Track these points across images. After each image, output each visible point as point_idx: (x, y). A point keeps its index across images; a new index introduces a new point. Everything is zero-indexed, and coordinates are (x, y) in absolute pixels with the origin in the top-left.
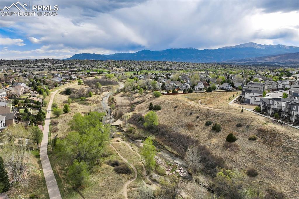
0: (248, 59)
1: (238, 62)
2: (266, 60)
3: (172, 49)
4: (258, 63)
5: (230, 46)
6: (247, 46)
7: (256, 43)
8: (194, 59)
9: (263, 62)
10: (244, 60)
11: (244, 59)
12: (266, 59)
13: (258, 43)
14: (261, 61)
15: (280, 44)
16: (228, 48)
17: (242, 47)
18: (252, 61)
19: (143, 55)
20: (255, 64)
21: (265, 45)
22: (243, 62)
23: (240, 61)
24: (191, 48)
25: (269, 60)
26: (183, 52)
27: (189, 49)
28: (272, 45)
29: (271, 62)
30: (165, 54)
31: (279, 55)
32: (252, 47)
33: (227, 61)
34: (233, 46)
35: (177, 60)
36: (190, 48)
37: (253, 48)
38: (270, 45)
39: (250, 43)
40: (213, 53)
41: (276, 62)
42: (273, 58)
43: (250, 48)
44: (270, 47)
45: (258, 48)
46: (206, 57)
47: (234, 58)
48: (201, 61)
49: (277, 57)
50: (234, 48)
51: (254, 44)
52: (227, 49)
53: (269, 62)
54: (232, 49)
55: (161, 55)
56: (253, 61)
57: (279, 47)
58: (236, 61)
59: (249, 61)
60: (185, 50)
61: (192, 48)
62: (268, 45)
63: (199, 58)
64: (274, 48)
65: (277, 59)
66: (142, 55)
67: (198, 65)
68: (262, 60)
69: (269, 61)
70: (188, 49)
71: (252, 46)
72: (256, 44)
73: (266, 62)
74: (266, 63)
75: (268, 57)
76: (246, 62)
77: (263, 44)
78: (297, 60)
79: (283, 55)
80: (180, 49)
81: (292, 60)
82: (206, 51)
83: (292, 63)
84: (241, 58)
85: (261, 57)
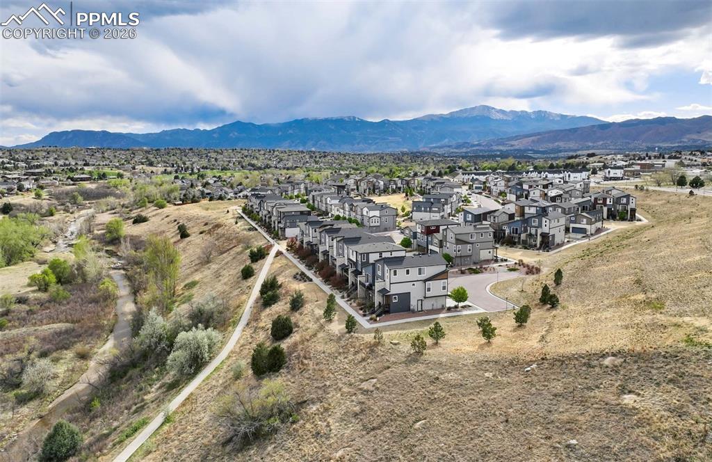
0: (477, 143)
1: (455, 150)
2: (512, 146)
3: (307, 119)
4: (494, 151)
5: (439, 113)
6: (475, 113)
8: (358, 144)
9: (505, 148)
10: (466, 145)
11: (467, 143)
12: (513, 143)
13: (498, 108)
14: (501, 148)
15: (543, 110)
16: (435, 119)
17: (465, 115)
18: (482, 148)
19: (236, 133)
21: (512, 112)
22: (464, 150)
23: (458, 147)
24: (352, 118)
25: (518, 144)
26: (333, 128)
27: (347, 119)
28: (526, 112)
29: (522, 148)
30: (291, 131)
31: (539, 134)
32: (485, 115)
33: (431, 148)
35: (318, 146)
36: (349, 117)
37: (487, 119)
38: (522, 111)
39: (481, 106)
40: (401, 130)
41: (530, 148)
42: (525, 140)
43: (480, 117)
45: (498, 118)
46: (384, 139)
47: (446, 140)
48: (373, 147)
49: (534, 138)
51: (488, 108)
52: (432, 119)
53: (516, 150)
54: (441, 117)
55: (280, 133)
56: (486, 148)
57: (541, 116)
58: (449, 146)
59: (477, 148)
60: (340, 123)
61: (354, 118)
62: (517, 110)
63: (370, 142)
64: (531, 119)
65: (533, 141)
66: (231, 135)
68: (503, 144)
69: (517, 147)
70: (345, 120)
71: (486, 113)
72: (493, 108)
73: (512, 148)
74: (511, 150)
75: (517, 138)
77: (508, 110)
78: (572, 145)
79: (545, 133)
80: (326, 121)
81: (562, 144)
82: (385, 124)
83: (560, 151)
84: (460, 141)
85: (502, 139)
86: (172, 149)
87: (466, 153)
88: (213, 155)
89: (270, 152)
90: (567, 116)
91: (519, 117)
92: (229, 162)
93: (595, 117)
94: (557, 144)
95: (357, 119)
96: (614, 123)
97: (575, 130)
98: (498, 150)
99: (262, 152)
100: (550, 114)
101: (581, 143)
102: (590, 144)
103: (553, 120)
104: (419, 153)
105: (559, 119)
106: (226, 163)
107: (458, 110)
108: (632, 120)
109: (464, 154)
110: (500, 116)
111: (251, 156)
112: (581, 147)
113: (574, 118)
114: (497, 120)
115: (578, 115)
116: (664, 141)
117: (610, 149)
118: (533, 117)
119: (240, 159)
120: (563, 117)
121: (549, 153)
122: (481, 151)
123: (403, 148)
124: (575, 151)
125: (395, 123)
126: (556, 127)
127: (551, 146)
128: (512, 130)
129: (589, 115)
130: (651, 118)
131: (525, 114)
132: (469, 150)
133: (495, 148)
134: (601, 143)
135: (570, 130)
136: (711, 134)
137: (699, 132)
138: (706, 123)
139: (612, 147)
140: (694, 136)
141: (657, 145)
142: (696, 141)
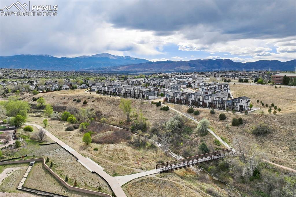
0: (104, 68)
1: (96, 71)
2: (119, 69)
3: (24, 55)
4: (112, 71)
5: (88, 55)
6: (103, 56)
8: (51, 67)
9: (116, 70)
10: (100, 69)
12: (119, 68)
13: (112, 54)
14: (115, 70)
15: (128, 56)
17: (99, 57)
18: (107, 70)
20: (110, 72)
21: (117, 56)
22: (99, 71)
23: (97, 69)
24: (47, 55)
25: (121, 69)
26: (38, 59)
27: (45, 56)
29: (123, 70)
30: (15, 60)
31: (128, 65)
32: (107, 57)
33: (86, 70)
34: (90, 55)
36: (46, 55)
37: (108, 58)
38: (121, 56)
40: (71, 61)
41: (126, 70)
42: (124, 67)
43: (105, 58)
45: (112, 58)
46: (64, 65)
47: (91, 67)
48: (59, 69)
49: (127, 66)
51: (108, 54)
52: (85, 58)
53: (120, 71)
54: (89, 58)
55: (9, 61)
56: (109, 70)
57: (128, 58)
58: (93, 69)
59: (105, 70)
60: (41, 57)
61: (48, 55)
62: (119, 56)
63: (57, 66)
64: (125, 59)
65: (126, 68)
67: (57, 72)
69: (120, 70)
70: (44, 57)
71: (107, 56)
72: (110, 54)
75: (121, 66)
76: (102, 71)
77: (116, 55)
78: (140, 70)
79: (131, 65)
81: (137, 69)
82: (64, 58)
83: (137, 72)
84: (98, 67)
85: (114, 67)
90: (137, 59)
91: (120, 58)
93: (146, 59)
94: (135, 69)
95: (50, 56)
96: (154, 62)
97: (141, 64)
100: (131, 58)
102: (147, 69)
105: (134, 59)
107: (96, 54)
108: (159, 61)
110: (113, 58)
112: (143, 70)
113: (139, 60)
114: (111, 59)
115: (141, 59)
116: (170, 69)
118: (125, 58)
121: (133, 73)
123: (74, 69)
124: (142, 72)
125: (68, 59)
126: (134, 63)
127: (133, 70)
128: (117, 63)
129: (145, 59)
130: (165, 61)
133: (112, 70)
134: (150, 69)
135: (139, 64)
136: (183, 67)
137: (180, 66)
138: (181, 63)
139: (154, 71)
140: (178, 67)
141: (168, 70)
142: (179, 69)
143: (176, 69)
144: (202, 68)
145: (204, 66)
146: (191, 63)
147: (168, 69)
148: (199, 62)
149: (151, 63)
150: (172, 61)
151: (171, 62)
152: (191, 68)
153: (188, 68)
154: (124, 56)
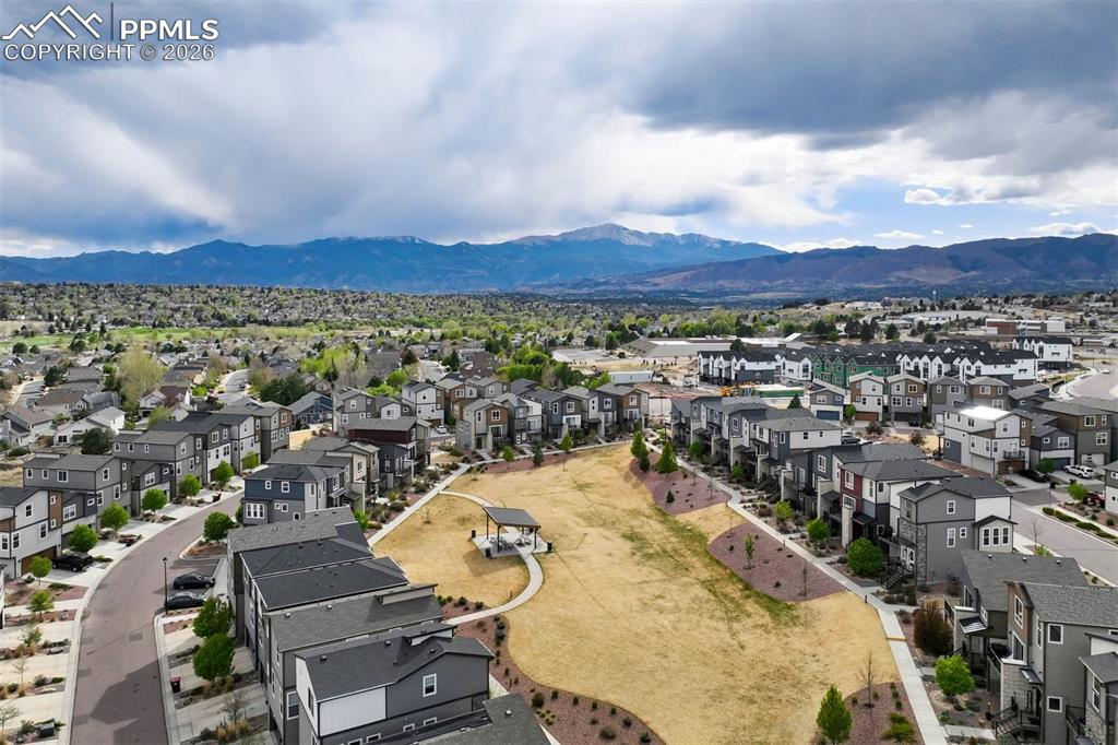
0: (601, 280)
1: (571, 290)
2: (656, 285)
3: (337, 239)
4: (630, 292)
6: (598, 235)
7: (625, 226)
8: (419, 279)
9: (644, 289)
10: (588, 283)
11: (588, 280)
12: (656, 280)
13: (632, 227)
14: (639, 288)
15: (695, 233)
16: (538, 242)
17: (584, 238)
18: (612, 288)
19: (214, 260)
20: (620, 297)
21: (652, 234)
22: (585, 291)
23: (575, 286)
24: (409, 239)
25: (665, 283)
26: (378, 254)
27: (400, 240)
28: (672, 235)
29: (671, 288)
30: (308, 258)
31: (693, 267)
32: (613, 238)
33: (535, 288)
34: (553, 234)
35: (353, 281)
36: (405, 238)
37: (618, 244)
38: (666, 234)
39: (606, 225)
40: (486, 257)
42: (674, 277)
43: (605, 244)
44: (665, 241)
45: (632, 243)
46: (461, 272)
47: (557, 276)
48: (444, 285)
49: (685, 273)
50: (559, 240)
51: (618, 229)
52: (534, 244)
53: (661, 291)
54: (551, 244)
55: (290, 261)
56: (618, 288)
57: (694, 241)
58: (562, 285)
60: (388, 246)
61: (413, 239)
62: (660, 233)
63: (439, 276)
64: (680, 245)
65: (685, 279)
66: (206, 262)
68: (643, 283)
69: (663, 287)
70: (398, 242)
71: (615, 236)
72: (626, 229)
73: (657, 288)
74: (656, 292)
75: (663, 272)
77: (646, 231)
78: (741, 284)
79: (703, 266)
80: (368, 241)
81: (727, 284)
82: (463, 248)
83: (726, 294)
84: (579, 277)
85: (639, 274)
86: (72, 286)
87: (588, 295)
88: (151, 297)
89: (262, 291)
90: (729, 242)
91: (663, 242)
92: (177, 310)
93: (768, 244)
94: (719, 282)
95: (417, 241)
96: (795, 253)
97: (743, 263)
98: (635, 292)
99: (248, 292)
100: (706, 239)
101: (753, 281)
102: (766, 284)
103: (710, 248)
104: (518, 294)
105: (718, 246)
106: (169, 312)
107: (574, 230)
108: (819, 249)
109: (585, 297)
110: (634, 241)
111: (223, 299)
112: (753, 287)
113: (739, 246)
114: (630, 246)
115: (745, 242)
116: (865, 280)
117: (794, 291)
118: (681, 242)
119: (201, 304)
120: (724, 243)
121: (711, 297)
122: (611, 292)
123: (494, 286)
124: (747, 293)
125: (478, 248)
126: (717, 258)
127: (711, 285)
128: (651, 261)
129: (761, 243)
130: (843, 247)
131: (670, 238)
132: (592, 291)
133: (632, 288)
134: (780, 282)
135: (735, 263)
136: (924, 271)
137: (910, 269)
138: (916, 255)
139: (797, 289)
140: (903, 274)
141: (857, 286)
142: (905, 281)
143: (891, 282)
144: (1014, 276)
145: (1024, 265)
146: (957, 256)
147: (858, 282)
148: (998, 251)
149: (784, 258)
150: (875, 247)
151: (873, 251)
152: (963, 275)
153: (947, 277)
154: (677, 234)
